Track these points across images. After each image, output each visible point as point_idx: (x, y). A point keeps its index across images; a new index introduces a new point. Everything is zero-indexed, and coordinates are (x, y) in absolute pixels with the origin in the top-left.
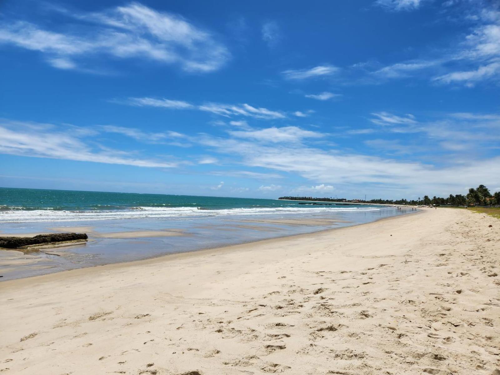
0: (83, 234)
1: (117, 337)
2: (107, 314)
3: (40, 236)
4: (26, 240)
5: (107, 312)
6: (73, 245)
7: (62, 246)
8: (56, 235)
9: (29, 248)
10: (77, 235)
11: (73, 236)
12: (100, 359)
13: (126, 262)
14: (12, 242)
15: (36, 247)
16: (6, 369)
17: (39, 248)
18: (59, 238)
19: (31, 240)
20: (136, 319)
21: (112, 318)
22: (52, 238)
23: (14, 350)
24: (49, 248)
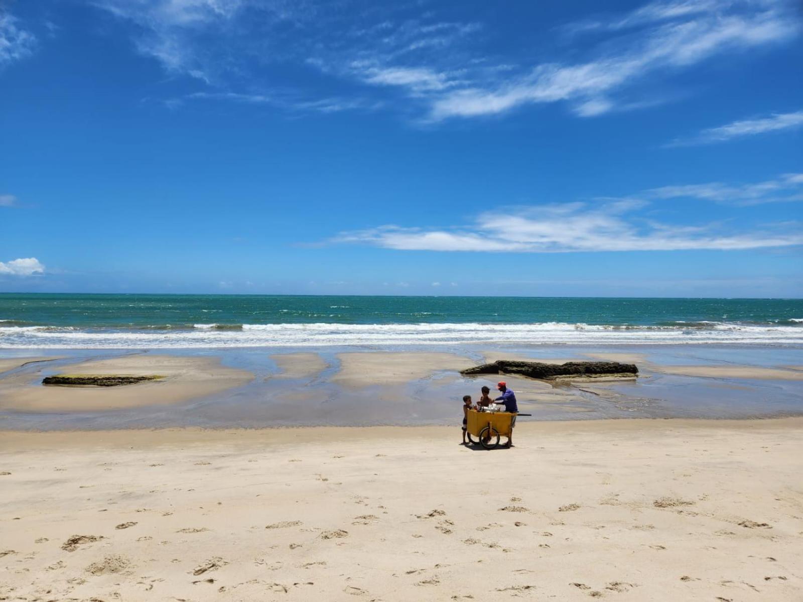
0: (630, 366)
1: (707, 549)
2: (684, 503)
3: (571, 364)
4: (554, 368)
5: (684, 500)
6: (617, 381)
7: (600, 382)
8: (591, 365)
9: (557, 380)
10: (621, 365)
11: (615, 367)
12: (682, 579)
13: (708, 419)
14: (538, 370)
15: (566, 379)
16: (546, 545)
17: (571, 381)
18: (596, 368)
19: (560, 369)
20: (741, 527)
21: (695, 513)
22: (586, 367)
23: (553, 521)
24: (583, 382)
